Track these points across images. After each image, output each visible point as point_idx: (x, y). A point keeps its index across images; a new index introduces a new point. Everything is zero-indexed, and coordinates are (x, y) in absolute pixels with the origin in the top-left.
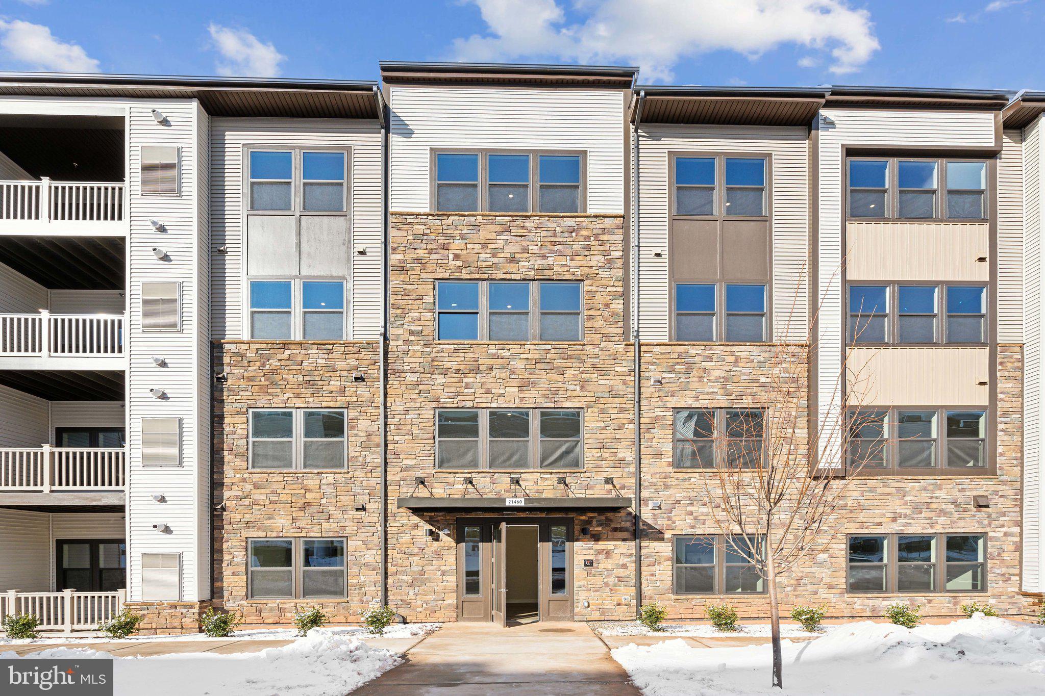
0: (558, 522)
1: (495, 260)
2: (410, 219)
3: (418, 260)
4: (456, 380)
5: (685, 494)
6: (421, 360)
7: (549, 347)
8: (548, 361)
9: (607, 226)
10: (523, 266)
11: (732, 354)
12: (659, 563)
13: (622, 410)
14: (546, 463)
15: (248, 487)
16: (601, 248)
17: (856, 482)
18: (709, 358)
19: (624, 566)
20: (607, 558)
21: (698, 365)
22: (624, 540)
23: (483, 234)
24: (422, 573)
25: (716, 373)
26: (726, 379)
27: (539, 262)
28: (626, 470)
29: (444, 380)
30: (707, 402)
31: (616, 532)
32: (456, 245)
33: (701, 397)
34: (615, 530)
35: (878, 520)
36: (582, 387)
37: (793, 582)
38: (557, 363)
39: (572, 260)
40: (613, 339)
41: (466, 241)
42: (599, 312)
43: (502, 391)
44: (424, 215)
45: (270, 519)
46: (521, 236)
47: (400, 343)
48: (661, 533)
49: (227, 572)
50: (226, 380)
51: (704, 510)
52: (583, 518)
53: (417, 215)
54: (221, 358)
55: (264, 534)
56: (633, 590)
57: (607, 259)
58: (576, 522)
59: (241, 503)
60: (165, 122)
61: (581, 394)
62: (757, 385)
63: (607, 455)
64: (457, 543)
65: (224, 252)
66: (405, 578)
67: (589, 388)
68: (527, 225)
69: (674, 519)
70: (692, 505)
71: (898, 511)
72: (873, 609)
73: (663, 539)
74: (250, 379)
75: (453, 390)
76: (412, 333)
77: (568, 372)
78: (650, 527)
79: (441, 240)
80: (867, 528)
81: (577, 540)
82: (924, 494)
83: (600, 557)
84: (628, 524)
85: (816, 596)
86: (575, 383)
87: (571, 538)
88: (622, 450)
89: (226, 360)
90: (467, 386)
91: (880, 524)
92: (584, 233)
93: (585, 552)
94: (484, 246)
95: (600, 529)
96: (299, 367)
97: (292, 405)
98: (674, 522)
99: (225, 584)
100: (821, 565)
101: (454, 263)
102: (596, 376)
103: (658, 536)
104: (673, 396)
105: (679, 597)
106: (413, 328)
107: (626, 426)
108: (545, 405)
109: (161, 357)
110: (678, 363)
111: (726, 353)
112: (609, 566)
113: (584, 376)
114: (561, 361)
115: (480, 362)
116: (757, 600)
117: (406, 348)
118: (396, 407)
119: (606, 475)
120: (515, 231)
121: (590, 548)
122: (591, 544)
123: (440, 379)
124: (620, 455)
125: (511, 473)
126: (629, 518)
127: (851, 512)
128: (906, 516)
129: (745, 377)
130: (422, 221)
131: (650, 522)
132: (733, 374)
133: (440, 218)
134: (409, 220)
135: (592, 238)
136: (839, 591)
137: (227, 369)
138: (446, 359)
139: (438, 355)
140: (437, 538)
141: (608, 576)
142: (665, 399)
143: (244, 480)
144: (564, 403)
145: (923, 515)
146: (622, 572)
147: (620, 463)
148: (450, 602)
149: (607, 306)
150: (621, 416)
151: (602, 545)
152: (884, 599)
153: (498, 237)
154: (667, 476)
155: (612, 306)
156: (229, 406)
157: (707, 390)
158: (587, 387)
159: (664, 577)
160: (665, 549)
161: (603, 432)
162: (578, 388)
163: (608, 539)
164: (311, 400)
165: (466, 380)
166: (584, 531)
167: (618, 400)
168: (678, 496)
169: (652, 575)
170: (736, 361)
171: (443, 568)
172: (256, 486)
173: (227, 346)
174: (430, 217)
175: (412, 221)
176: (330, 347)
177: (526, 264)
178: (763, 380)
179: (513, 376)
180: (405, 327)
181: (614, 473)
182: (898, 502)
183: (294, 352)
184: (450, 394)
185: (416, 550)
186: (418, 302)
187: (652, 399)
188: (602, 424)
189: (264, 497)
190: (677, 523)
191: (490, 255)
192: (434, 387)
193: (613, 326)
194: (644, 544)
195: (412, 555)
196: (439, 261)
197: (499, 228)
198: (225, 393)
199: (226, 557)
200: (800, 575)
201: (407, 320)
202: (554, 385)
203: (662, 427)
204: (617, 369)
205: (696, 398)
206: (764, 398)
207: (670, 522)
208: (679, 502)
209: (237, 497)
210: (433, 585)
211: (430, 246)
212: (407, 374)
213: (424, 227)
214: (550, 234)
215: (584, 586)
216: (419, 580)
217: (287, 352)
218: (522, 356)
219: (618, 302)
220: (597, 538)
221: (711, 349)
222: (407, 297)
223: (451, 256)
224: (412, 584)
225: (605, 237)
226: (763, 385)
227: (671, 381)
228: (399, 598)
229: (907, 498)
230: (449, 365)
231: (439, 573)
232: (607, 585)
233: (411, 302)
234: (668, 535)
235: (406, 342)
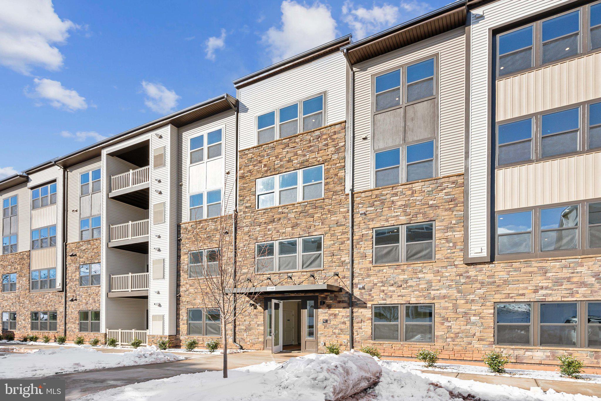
0: (310, 298)
1: (282, 163)
2: (247, 152)
3: (250, 171)
4: (264, 228)
5: (379, 280)
6: (250, 220)
7: (306, 203)
8: (306, 211)
9: (336, 130)
10: (295, 163)
11: (410, 189)
12: (364, 321)
13: (343, 233)
14: (304, 266)
15: (188, 286)
16: (333, 143)
17: (502, 265)
18: (396, 194)
19: (344, 323)
20: (335, 318)
21: (388, 200)
22: (344, 308)
23: (277, 151)
24: (250, 325)
25: (399, 203)
26: (405, 206)
27: (302, 159)
28: (346, 267)
29: (259, 229)
30: (393, 222)
31: (340, 303)
32: (265, 160)
33: (389, 219)
34: (339, 302)
35: (521, 292)
36: (322, 223)
37: (452, 335)
39: (318, 154)
40: (339, 193)
41: (269, 157)
42: (332, 180)
43: (284, 231)
44: (252, 148)
45: (194, 300)
46: (294, 147)
47: (242, 213)
48: (365, 303)
49: (181, 324)
50: (181, 240)
51: (391, 288)
52: (323, 296)
53: (249, 149)
54: (180, 231)
55: (192, 307)
56: (348, 337)
57: (337, 149)
58: (319, 298)
59: (185, 293)
60: (161, 137)
61: (323, 227)
62: (427, 206)
63: (335, 260)
64: (264, 310)
65: (181, 185)
66: (243, 327)
68: (296, 140)
69: (373, 295)
70: (383, 286)
71: (540, 285)
72: (517, 357)
73: (366, 307)
74: (189, 239)
75: (263, 233)
76: (246, 207)
77: (316, 215)
78: (359, 300)
79: (259, 158)
80: (512, 298)
81: (320, 308)
82: (565, 270)
83: (331, 317)
84: (346, 299)
85: (470, 346)
86: (319, 221)
87: (316, 307)
88: (344, 256)
89: (182, 232)
90: (269, 230)
91: (523, 295)
92: (325, 137)
93: (323, 315)
94: (277, 157)
95: (331, 301)
96: (205, 231)
97: (202, 248)
98: (373, 297)
99: (180, 329)
100: (474, 324)
101: (264, 169)
102: (329, 215)
103: (363, 305)
104: (373, 221)
105: (375, 342)
106: (247, 205)
107: (346, 242)
108: (304, 235)
109: (159, 234)
110: (376, 201)
111: (406, 190)
112: (335, 323)
113: (323, 216)
114: (312, 210)
115: (274, 217)
116: (426, 346)
117: (244, 215)
118: (240, 245)
119: (334, 271)
120: (291, 145)
121: (326, 313)
122: (326, 310)
123: (258, 228)
124: (343, 259)
125: (288, 273)
126: (347, 295)
127: (498, 286)
128: (547, 288)
129: (418, 203)
130: (251, 151)
131: (358, 297)
132: (410, 202)
133: (258, 148)
134: (246, 153)
135: (329, 139)
136: (488, 343)
137: (182, 235)
138: (260, 218)
139: (257, 216)
140: (255, 308)
141: (335, 328)
142: (368, 223)
143: (187, 283)
144: (313, 233)
145: (563, 287)
146: (343, 326)
147: (343, 264)
148: (260, 340)
149: (336, 175)
150: (343, 236)
151: (332, 311)
152: (527, 350)
153: (283, 151)
154: (369, 269)
155: (339, 175)
156: (183, 250)
157: (394, 214)
158: (325, 223)
159: (366, 330)
160: (367, 313)
161: (333, 247)
162: (321, 223)
163: (335, 308)
164: (209, 245)
165: (268, 227)
166: (323, 303)
167: (341, 228)
168: (376, 281)
169: (360, 328)
170: (413, 193)
171: (258, 323)
172: (191, 286)
173: (182, 225)
174: (254, 149)
175: (247, 153)
176: (216, 220)
177: (296, 161)
178: (431, 202)
179: (289, 222)
180: (244, 205)
181: (339, 270)
182: (540, 278)
183: (204, 224)
184: (262, 235)
185: (247, 314)
186: (249, 192)
187: (361, 224)
188: (332, 242)
189: (193, 290)
190: (375, 297)
191: (279, 161)
192: (255, 233)
193: (339, 186)
194: (355, 310)
195: (246, 316)
196: (258, 170)
197: (283, 146)
198: (181, 246)
199: (181, 317)
200: (458, 331)
201: (245, 201)
202: (308, 224)
203: (366, 240)
204: (341, 210)
205: (387, 220)
206: (431, 213)
207: (370, 297)
208: (376, 284)
209: (184, 290)
210: (254, 331)
211: (254, 163)
212: (245, 228)
213: (252, 154)
214: (307, 142)
215: (322, 334)
216: (248, 329)
217: (201, 225)
218: (294, 211)
219: (342, 171)
220: (329, 307)
221: (396, 189)
222: (244, 191)
223: (263, 166)
224: (245, 330)
225: (335, 137)
226: (431, 206)
227: (372, 212)
228: (240, 337)
229: (549, 275)
230: (261, 221)
231: (257, 325)
232: (335, 333)
233: (246, 192)
234: (369, 305)
235: (245, 212)
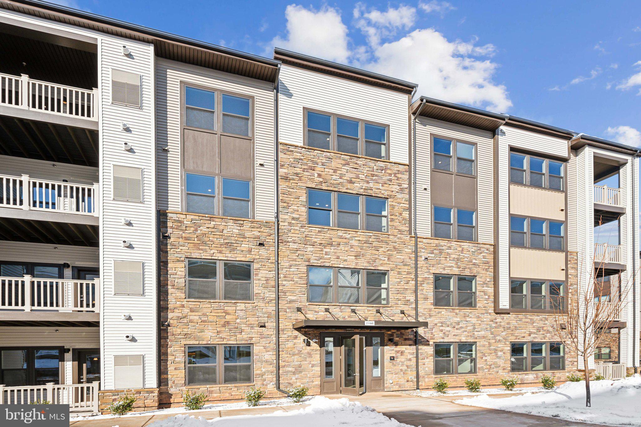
0: (376, 335)
1: (341, 180)
2: (292, 149)
3: (297, 174)
4: (320, 249)
5: (440, 320)
6: (299, 236)
7: (371, 234)
8: (371, 242)
9: (400, 170)
10: (357, 186)
11: (460, 246)
12: (427, 358)
13: (409, 273)
14: (369, 302)
15: (186, 310)
16: (397, 181)
17: (514, 316)
18: (450, 248)
19: (410, 360)
20: (401, 355)
21: (445, 251)
22: (410, 345)
23: (334, 164)
24: (300, 366)
25: (453, 256)
26: (458, 259)
27: (365, 185)
28: (410, 306)
29: (313, 249)
30: (449, 271)
31: (406, 341)
32: (319, 168)
33: (446, 268)
34: (406, 339)
35: (523, 335)
36: (389, 259)
37: (488, 367)
38: (375, 244)
39: (382, 186)
40: (404, 233)
41: (325, 167)
42: (396, 218)
43: (346, 258)
44: (300, 147)
45: (201, 332)
46: (356, 168)
47: (286, 224)
48: (428, 341)
49: (171, 368)
50: (170, 238)
51: (448, 329)
52: (389, 333)
53: (296, 146)
54: (165, 223)
55: (197, 343)
56: (415, 373)
57: (400, 188)
58: (386, 335)
59: (181, 321)
60: (129, 56)
61: (388, 263)
62: (472, 263)
63: (401, 298)
64: (321, 347)
65: (167, 151)
66: (290, 369)
67: (392, 260)
68: (358, 162)
69: (434, 333)
70: (442, 326)
71: (531, 331)
72: (522, 380)
73: (429, 345)
74: (186, 239)
75: (318, 255)
76: (293, 219)
77: (381, 250)
78: (423, 338)
79: (310, 164)
80: (519, 339)
81: (386, 345)
82: (541, 322)
83: (399, 355)
84: (412, 337)
85: (498, 374)
86: (385, 256)
87: (383, 344)
88: (409, 295)
89: (170, 224)
90: (326, 254)
91: (524, 337)
92: (389, 171)
93: (390, 352)
94: (335, 171)
95: (398, 339)
96: (221, 234)
97: (216, 258)
98: (434, 335)
99: (169, 376)
100: (499, 357)
101: (318, 179)
102: (395, 253)
103: (427, 343)
104: (433, 267)
105: (436, 376)
106: (294, 216)
107: (410, 282)
108: (369, 268)
109: (129, 219)
110: (435, 249)
111: (457, 246)
112: (403, 360)
113: (389, 252)
114: (378, 243)
115: (333, 240)
116: (472, 377)
117: (290, 228)
118: (284, 263)
119: (401, 309)
120: (352, 165)
121: (393, 350)
122: (393, 348)
123: (310, 248)
124: (408, 298)
125: (351, 306)
126: (413, 333)
127: (512, 330)
128: (534, 333)
129: (466, 259)
130: (299, 150)
131: (423, 335)
132: (461, 257)
133: (310, 150)
134: (290, 149)
135: (393, 175)
136: (507, 371)
137: (170, 231)
138: (314, 236)
139: (309, 233)
140: (308, 344)
141: (403, 365)
142: (430, 268)
143: (183, 306)
144: (379, 267)
145: (541, 333)
146: (409, 363)
147: (407, 302)
148: (316, 383)
149: (401, 214)
150: (408, 276)
151: (399, 348)
152: (526, 374)
153: (343, 167)
154: (430, 310)
155: (403, 215)
156: (172, 255)
157: (448, 265)
158: (391, 259)
159: (429, 366)
160: (430, 350)
161: (399, 284)
162: (386, 259)
163: (402, 345)
164: (230, 255)
165: (325, 250)
166: (391, 340)
167: (406, 267)
168: (436, 321)
169: (424, 364)
170: (462, 250)
171: (312, 363)
172: (192, 310)
173: (169, 215)
174: (303, 149)
175: (293, 149)
176: (242, 222)
177: (358, 185)
178: (474, 261)
179: (352, 250)
180: (289, 214)
181: (405, 308)
182: (531, 326)
183: (218, 223)
184: (316, 258)
185: (297, 352)
186: (297, 200)
187: (423, 268)
188: (399, 280)
189: (197, 318)
190: (436, 336)
191: (338, 177)
192: (306, 253)
193: (404, 226)
194: (420, 347)
195: (294, 355)
196: (309, 177)
197: (343, 162)
198: (169, 247)
199: (170, 358)
200: (491, 363)
201: (290, 210)
202: (374, 257)
203: (428, 283)
204: (406, 250)
205: (444, 269)
206: (475, 271)
207: (432, 336)
208: (436, 324)
209: (178, 317)
210: (307, 373)
211: (304, 167)
212: (291, 244)
213: (300, 155)
214: (371, 169)
215: (390, 371)
216: (298, 370)
217: (213, 223)
218: (356, 238)
219: (406, 212)
220: (396, 344)
221: (451, 243)
222: (290, 196)
223: (316, 175)
224: (294, 373)
225: (399, 176)
226: (474, 264)
227: (432, 258)
228: (287, 381)
229: (534, 324)
230: (316, 240)
231: (310, 365)
232: (401, 370)
233: (292, 199)
234: (431, 343)
235: (290, 223)
